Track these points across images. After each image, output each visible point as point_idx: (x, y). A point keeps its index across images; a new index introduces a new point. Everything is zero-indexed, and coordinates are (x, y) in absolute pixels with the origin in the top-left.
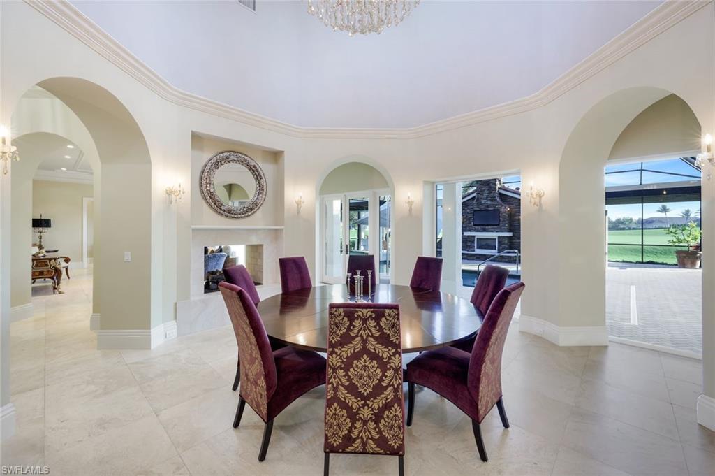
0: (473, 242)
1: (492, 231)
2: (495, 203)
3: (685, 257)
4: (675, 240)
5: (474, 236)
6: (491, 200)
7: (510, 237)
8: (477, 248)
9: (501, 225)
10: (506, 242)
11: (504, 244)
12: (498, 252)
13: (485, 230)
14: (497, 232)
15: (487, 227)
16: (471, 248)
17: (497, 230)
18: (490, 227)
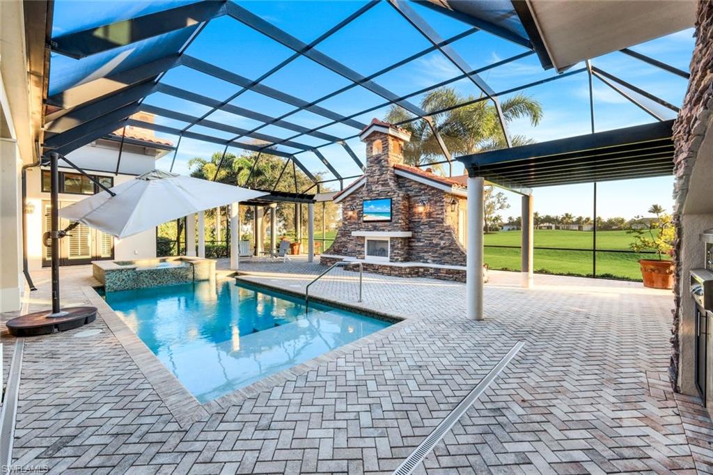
0: (363, 246)
1: (383, 230)
2: (387, 189)
3: (652, 270)
4: (639, 243)
5: (363, 238)
6: (383, 185)
7: (409, 238)
8: (368, 254)
9: (393, 221)
10: (399, 245)
11: (397, 249)
12: (391, 261)
13: (375, 229)
14: (389, 231)
15: (378, 224)
16: (361, 254)
17: (389, 229)
18: (380, 224)
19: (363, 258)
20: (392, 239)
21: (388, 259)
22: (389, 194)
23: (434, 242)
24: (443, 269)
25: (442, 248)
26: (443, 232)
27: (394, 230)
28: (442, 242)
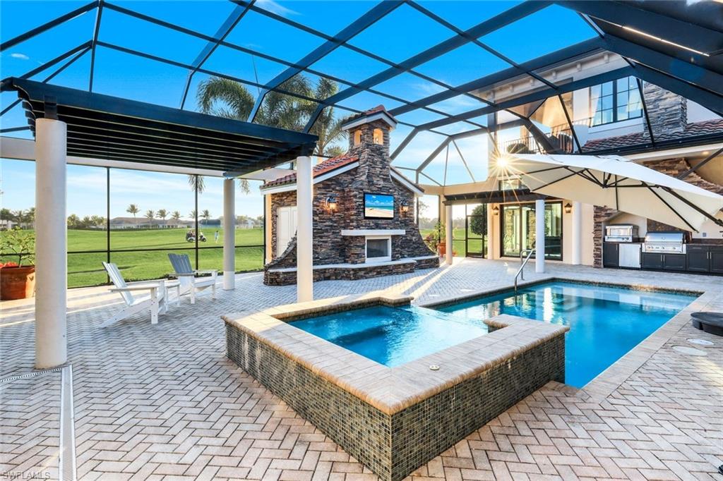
0: (363, 247)
1: (385, 228)
2: (389, 185)
5: (364, 237)
6: (384, 180)
8: (369, 257)
9: (395, 218)
10: (399, 243)
12: (393, 260)
13: (377, 227)
14: (391, 229)
15: (380, 222)
16: (361, 257)
17: (391, 227)
18: (384, 222)
19: (364, 262)
20: (393, 237)
21: (389, 258)
22: (391, 191)
23: (408, 238)
24: (423, 260)
25: (414, 243)
26: (414, 229)
27: (396, 228)
28: (414, 238)
